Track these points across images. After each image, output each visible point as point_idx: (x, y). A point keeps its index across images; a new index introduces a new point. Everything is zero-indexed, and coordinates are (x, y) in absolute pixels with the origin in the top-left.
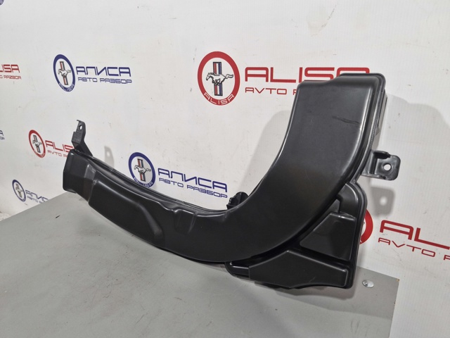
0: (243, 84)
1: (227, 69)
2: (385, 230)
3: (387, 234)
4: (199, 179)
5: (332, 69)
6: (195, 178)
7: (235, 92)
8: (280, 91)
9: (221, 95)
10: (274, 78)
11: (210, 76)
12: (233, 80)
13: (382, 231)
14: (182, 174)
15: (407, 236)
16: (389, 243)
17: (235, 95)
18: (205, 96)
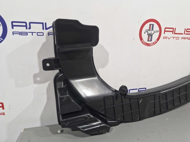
4: (130, 90)
11: (147, 31)
17: (158, 41)
18: (142, 42)
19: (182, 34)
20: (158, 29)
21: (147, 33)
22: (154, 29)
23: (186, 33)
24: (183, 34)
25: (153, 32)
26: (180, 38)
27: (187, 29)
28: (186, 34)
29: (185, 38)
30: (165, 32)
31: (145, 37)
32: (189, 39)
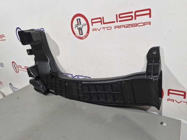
0: (91, 28)
1: (83, 21)
2: (170, 94)
3: (172, 96)
4: (79, 76)
5: (132, 12)
6: (77, 75)
7: (88, 32)
8: (108, 28)
9: (82, 34)
10: (105, 22)
11: (76, 26)
12: (86, 26)
13: (168, 95)
14: (71, 74)
15: (183, 97)
16: (173, 101)
17: (88, 34)
18: (75, 36)
19: (114, 22)
20: (85, 23)
21: (77, 28)
22: (82, 23)
23: (119, 19)
24: (116, 22)
25: (81, 26)
26: (113, 28)
27: (120, 15)
28: (120, 21)
29: (119, 27)
30: (93, 24)
31: (77, 31)
32: (126, 27)
